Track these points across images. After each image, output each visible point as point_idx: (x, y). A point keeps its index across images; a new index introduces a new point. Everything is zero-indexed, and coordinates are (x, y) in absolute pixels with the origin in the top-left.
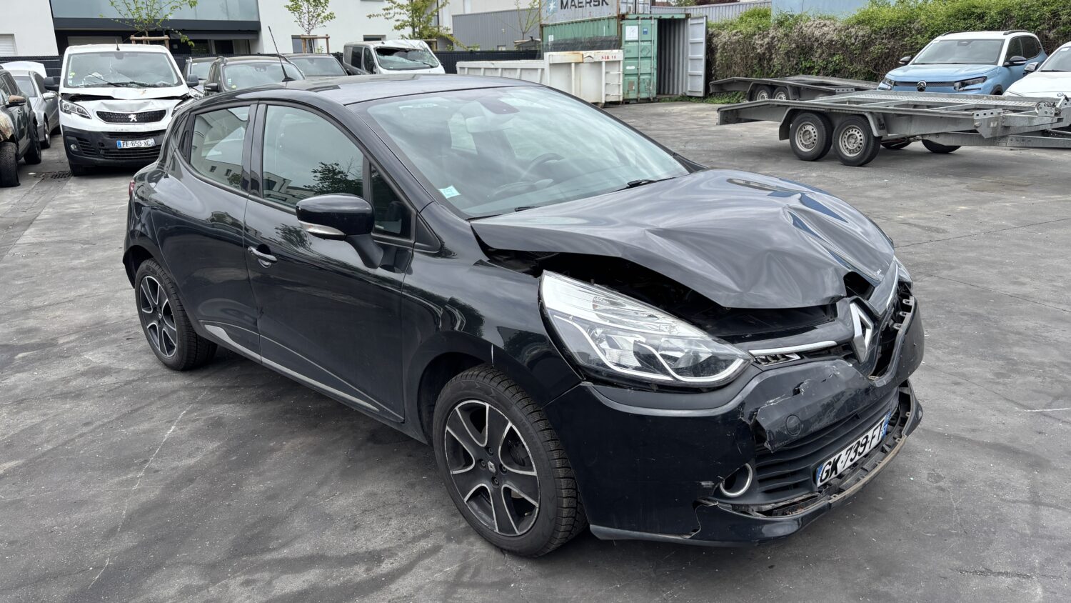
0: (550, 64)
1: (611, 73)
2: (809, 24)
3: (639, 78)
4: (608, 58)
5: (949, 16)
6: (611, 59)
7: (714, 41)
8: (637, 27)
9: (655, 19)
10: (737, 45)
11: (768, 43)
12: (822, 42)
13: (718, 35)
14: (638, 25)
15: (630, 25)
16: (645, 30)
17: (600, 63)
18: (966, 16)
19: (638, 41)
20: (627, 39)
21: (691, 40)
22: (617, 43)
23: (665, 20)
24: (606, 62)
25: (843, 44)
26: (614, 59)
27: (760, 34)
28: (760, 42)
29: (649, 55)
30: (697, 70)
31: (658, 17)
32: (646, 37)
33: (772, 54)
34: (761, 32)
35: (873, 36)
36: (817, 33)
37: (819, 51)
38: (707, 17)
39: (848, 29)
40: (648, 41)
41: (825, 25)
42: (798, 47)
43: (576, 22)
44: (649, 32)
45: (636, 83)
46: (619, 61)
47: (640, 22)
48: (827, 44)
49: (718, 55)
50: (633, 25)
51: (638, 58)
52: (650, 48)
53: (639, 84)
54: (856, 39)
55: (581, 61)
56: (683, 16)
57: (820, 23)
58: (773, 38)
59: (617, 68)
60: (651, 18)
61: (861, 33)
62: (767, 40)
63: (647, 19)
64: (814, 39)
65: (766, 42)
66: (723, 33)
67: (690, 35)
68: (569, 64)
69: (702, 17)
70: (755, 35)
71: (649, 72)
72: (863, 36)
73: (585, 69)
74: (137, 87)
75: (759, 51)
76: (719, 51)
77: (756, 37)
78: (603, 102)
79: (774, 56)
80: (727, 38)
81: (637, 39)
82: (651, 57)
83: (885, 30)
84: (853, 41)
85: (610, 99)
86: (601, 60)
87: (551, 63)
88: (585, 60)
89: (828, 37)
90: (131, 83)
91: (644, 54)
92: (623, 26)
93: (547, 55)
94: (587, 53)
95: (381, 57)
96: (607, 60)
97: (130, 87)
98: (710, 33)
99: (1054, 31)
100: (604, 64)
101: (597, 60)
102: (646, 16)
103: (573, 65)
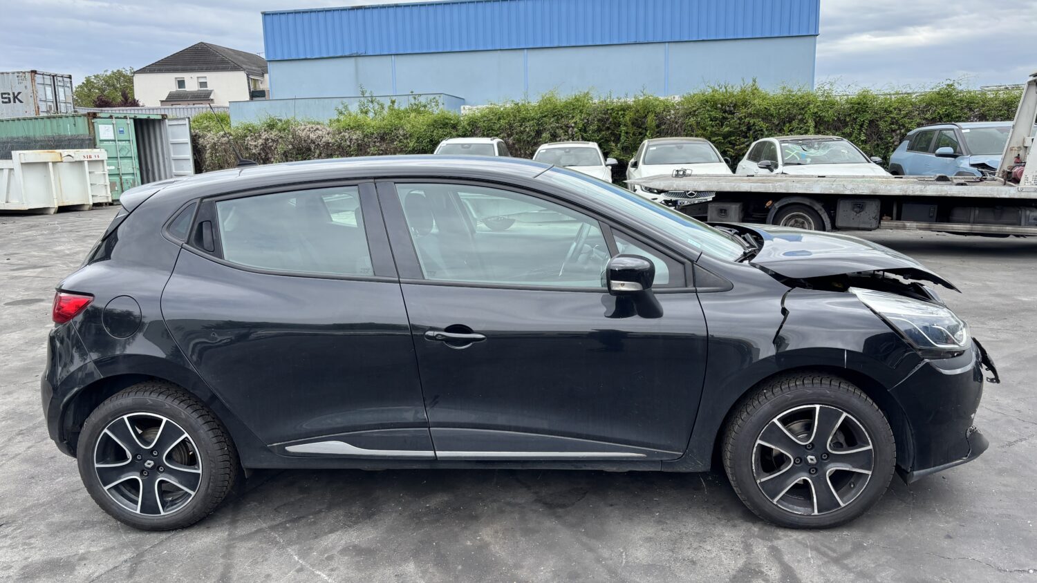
0: (22, 164)
1: (96, 173)
2: (303, 127)
3: (121, 179)
4: (90, 157)
5: (428, 126)
6: (93, 158)
7: (200, 142)
8: (111, 126)
9: (130, 118)
10: (228, 146)
11: (262, 144)
12: (318, 144)
13: (204, 137)
14: (113, 124)
15: (103, 124)
16: (121, 129)
17: (81, 162)
18: (442, 126)
19: (115, 141)
20: (102, 138)
21: (171, 140)
22: (91, 142)
23: (141, 120)
24: (89, 161)
25: (339, 146)
26: (97, 159)
27: (252, 136)
28: (254, 143)
29: (128, 155)
30: (183, 170)
31: (133, 116)
32: (122, 137)
33: (267, 153)
34: (252, 134)
35: (366, 139)
36: (312, 136)
37: (318, 151)
38: (189, 118)
39: (341, 133)
40: (125, 141)
41: (317, 129)
42: (294, 148)
43: (24, 119)
44: (125, 131)
45: (118, 184)
46: (103, 161)
47: (114, 121)
48: (324, 146)
49: (207, 155)
50: (107, 124)
51: (117, 158)
52: (128, 147)
53: (121, 184)
54: (350, 142)
55: (60, 160)
56: (160, 117)
57: (312, 128)
58: (267, 140)
59: (101, 167)
60: (125, 118)
61: (354, 137)
62: (260, 142)
63: (121, 118)
64: (309, 141)
65: (260, 144)
66: (209, 135)
67: (170, 135)
68: (46, 164)
69: (184, 119)
70: (247, 137)
71: (132, 172)
72: (357, 140)
73: (64, 169)
75: (254, 151)
76: (208, 152)
77: (249, 138)
78: (91, 203)
79: (270, 156)
80: (216, 139)
81: (113, 138)
82: (131, 157)
83: (376, 135)
84: (349, 144)
85: (97, 200)
86: (82, 159)
87: (23, 162)
88: (64, 159)
89: (324, 140)
91: (124, 154)
92: (95, 124)
93: (15, 153)
94: (65, 152)
96: (89, 159)
98: (194, 134)
99: (512, 138)
100: (86, 163)
101: (78, 160)
102: (120, 116)
103: (50, 164)
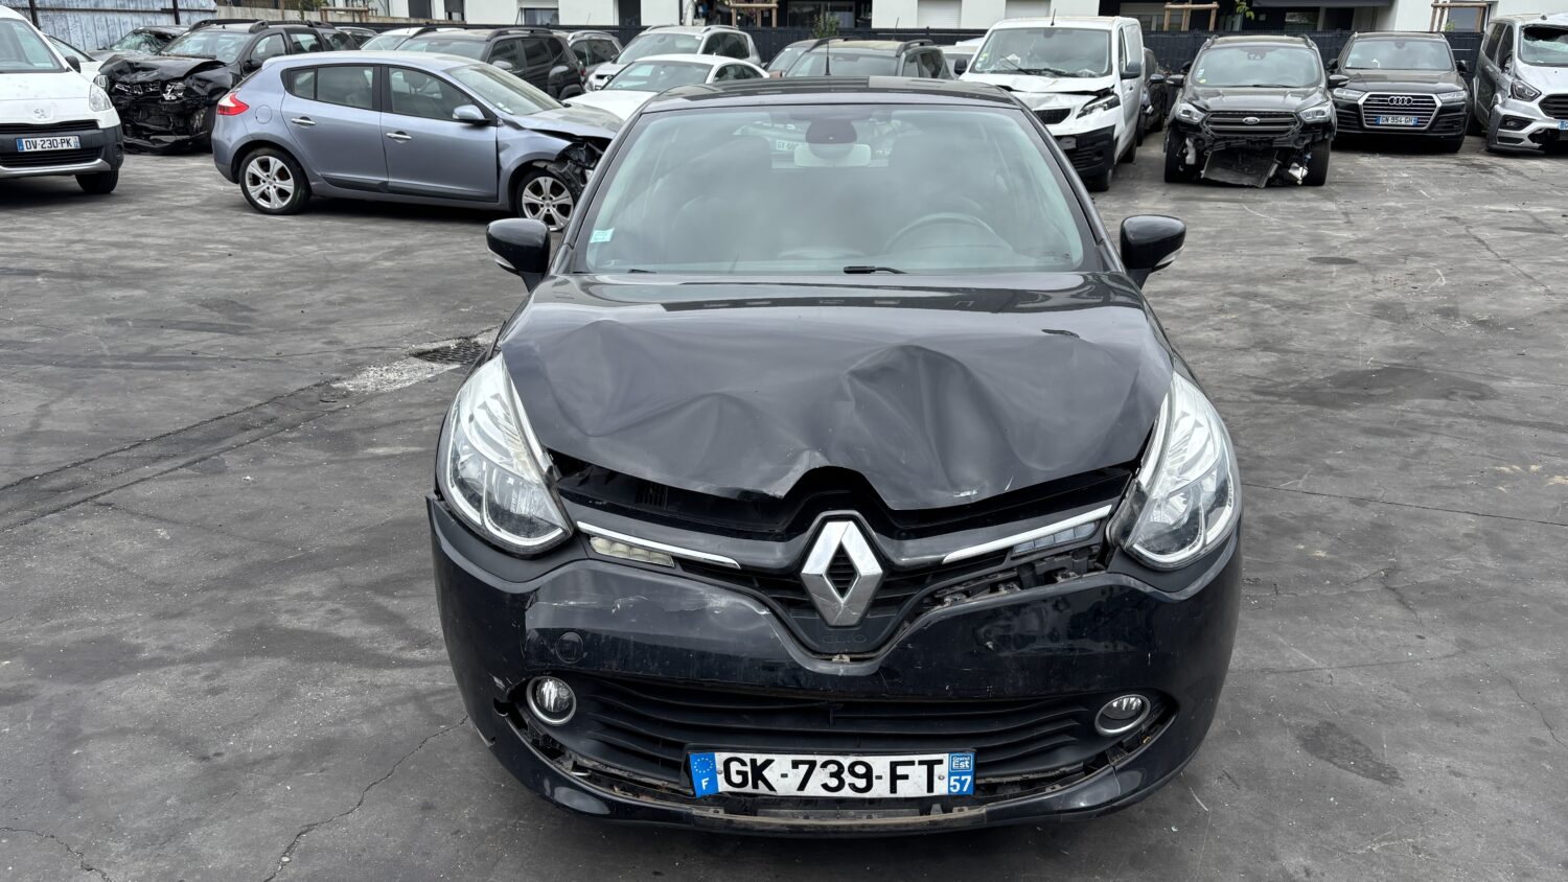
74: (1051, 76)
90: (1046, 70)
95: (1529, 42)
97: (1044, 75)
